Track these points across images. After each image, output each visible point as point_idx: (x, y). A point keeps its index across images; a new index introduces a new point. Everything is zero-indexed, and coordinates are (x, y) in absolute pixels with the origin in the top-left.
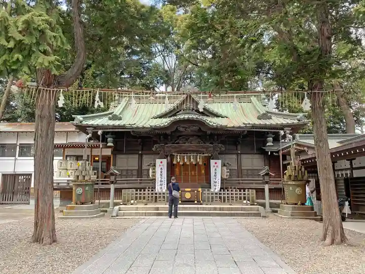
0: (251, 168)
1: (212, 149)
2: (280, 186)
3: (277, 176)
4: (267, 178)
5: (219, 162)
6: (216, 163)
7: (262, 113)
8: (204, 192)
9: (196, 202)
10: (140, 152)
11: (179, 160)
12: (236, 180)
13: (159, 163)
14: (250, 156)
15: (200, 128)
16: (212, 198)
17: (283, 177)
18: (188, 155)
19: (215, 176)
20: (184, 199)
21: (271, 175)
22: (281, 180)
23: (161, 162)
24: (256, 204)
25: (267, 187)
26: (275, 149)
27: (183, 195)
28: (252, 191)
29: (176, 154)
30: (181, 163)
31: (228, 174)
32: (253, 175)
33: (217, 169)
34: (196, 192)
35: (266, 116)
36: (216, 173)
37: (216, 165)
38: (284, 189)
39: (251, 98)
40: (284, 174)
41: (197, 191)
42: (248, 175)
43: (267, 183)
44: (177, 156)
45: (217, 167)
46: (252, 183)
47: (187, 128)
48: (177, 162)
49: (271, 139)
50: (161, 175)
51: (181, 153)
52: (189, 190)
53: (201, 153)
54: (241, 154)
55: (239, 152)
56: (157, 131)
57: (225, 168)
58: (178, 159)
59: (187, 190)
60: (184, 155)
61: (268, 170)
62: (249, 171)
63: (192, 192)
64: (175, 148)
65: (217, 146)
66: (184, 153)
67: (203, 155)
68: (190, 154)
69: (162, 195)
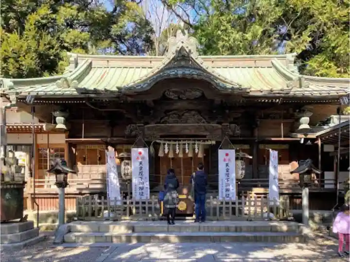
1: (220, 132)
4: (307, 179)
5: (232, 153)
11: (167, 151)
12: (253, 181)
13: (137, 155)
15: (203, 94)
16: (221, 209)
18: (182, 142)
24: (290, 218)
29: (162, 142)
30: (171, 156)
31: (244, 171)
33: (229, 163)
39: (273, 61)
43: (307, 185)
44: (164, 144)
47: (181, 93)
48: (165, 154)
50: (141, 173)
51: (170, 141)
52: (184, 197)
53: (200, 140)
57: (239, 163)
58: (166, 149)
60: (174, 143)
64: (161, 130)
65: (228, 127)
66: (175, 141)
67: (203, 143)
68: (184, 142)
69: (140, 205)
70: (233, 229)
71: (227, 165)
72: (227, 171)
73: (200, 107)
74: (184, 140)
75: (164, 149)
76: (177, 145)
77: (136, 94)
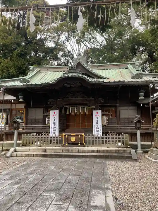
0: (127, 117)
1: (94, 102)
2: (150, 131)
3: (148, 123)
4: (138, 125)
5: (100, 112)
7: (135, 74)
8: (86, 136)
9: (79, 144)
11: (70, 111)
12: (116, 126)
13: (53, 114)
14: (126, 108)
15: (82, 85)
16: (93, 141)
17: (153, 124)
19: (97, 123)
20: (70, 142)
21: (142, 122)
22: (150, 126)
24: (129, 146)
25: (138, 132)
26: (146, 101)
27: (69, 139)
28: (126, 136)
29: (68, 107)
30: (72, 114)
31: (108, 121)
32: (128, 123)
34: (79, 136)
35: (138, 76)
38: (153, 133)
39: (128, 65)
40: (153, 121)
41: (81, 135)
42: (125, 123)
43: (139, 129)
45: (98, 116)
46: (128, 129)
47: (71, 84)
48: (69, 113)
49: (142, 94)
50: (54, 123)
51: (72, 106)
52: (74, 134)
53: (87, 106)
54: (119, 106)
57: (104, 117)
59: (72, 134)
61: (139, 118)
62: (126, 120)
63: (76, 137)
65: (98, 99)
67: (89, 107)
68: (79, 107)
69: (55, 139)
70: (96, 151)
71: (97, 118)
72: (97, 121)
74: (79, 106)
75: (69, 110)
76: (76, 108)
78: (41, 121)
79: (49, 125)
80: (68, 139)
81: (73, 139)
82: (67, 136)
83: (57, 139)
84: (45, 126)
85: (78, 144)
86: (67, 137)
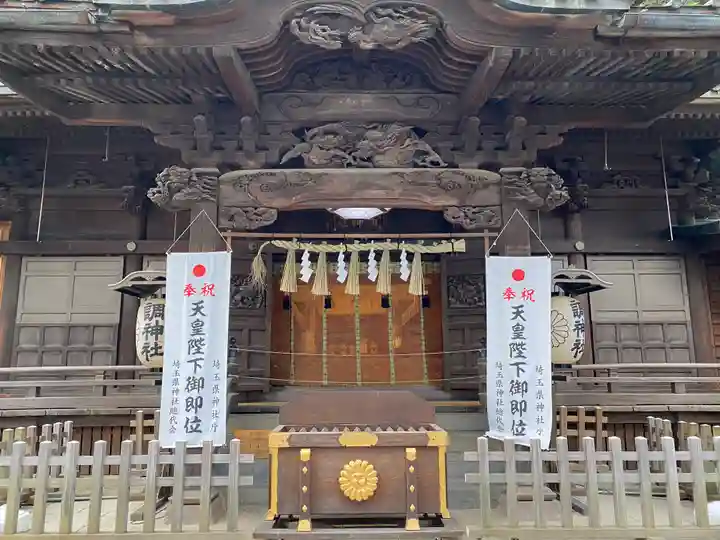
1: (491, 196)
5: (541, 270)
6: (518, 275)
8: (469, 456)
9: (412, 525)
10: (131, 247)
13: (187, 277)
15: (440, 31)
18: (355, 247)
19: (518, 349)
20: (330, 507)
23: (199, 271)
27: (323, 476)
29: (292, 246)
30: (320, 289)
32: (643, 348)
33: (528, 305)
34: (411, 452)
36: (518, 331)
37: (518, 287)
41: (422, 448)
42: (619, 351)
44: (299, 255)
45: (528, 294)
47: (353, 22)
48: (299, 283)
51: (319, 241)
52: (368, 438)
54: (585, 254)
55: (580, 246)
56: (144, 40)
58: (303, 270)
59: (349, 438)
60: (332, 248)
62: (625, 333)
63: (385, 459)
65: (524, 175)
66: (335, 241)
68: (364, 247)
69: (205, 480)
71: (518, 312)
72: (518, 336)
73: (420, 114)
75: (300, 268)
76: (341, 256)
77: (169, 19)
78: (104, 340)
79: (155, 362)
80: (312, 478)
81: (358, 481)
82: (305, 453)
83: (219, 481)
84: (132, 375)
85: (400, 522)
86: (310, 464)
